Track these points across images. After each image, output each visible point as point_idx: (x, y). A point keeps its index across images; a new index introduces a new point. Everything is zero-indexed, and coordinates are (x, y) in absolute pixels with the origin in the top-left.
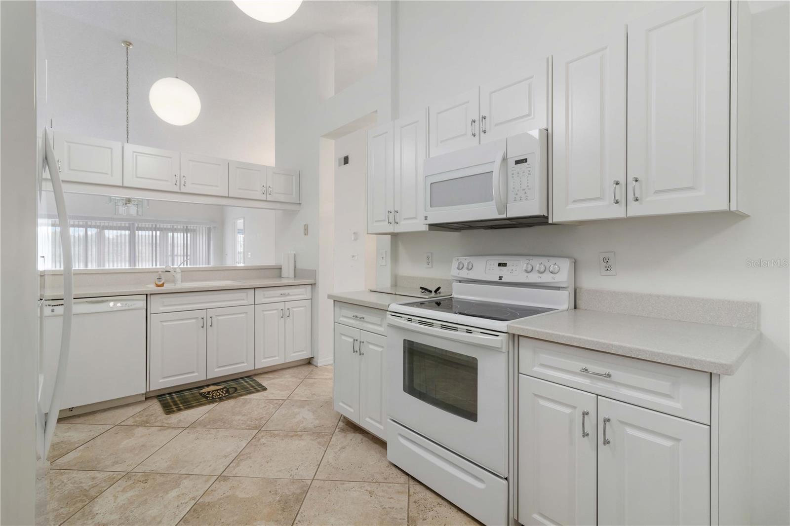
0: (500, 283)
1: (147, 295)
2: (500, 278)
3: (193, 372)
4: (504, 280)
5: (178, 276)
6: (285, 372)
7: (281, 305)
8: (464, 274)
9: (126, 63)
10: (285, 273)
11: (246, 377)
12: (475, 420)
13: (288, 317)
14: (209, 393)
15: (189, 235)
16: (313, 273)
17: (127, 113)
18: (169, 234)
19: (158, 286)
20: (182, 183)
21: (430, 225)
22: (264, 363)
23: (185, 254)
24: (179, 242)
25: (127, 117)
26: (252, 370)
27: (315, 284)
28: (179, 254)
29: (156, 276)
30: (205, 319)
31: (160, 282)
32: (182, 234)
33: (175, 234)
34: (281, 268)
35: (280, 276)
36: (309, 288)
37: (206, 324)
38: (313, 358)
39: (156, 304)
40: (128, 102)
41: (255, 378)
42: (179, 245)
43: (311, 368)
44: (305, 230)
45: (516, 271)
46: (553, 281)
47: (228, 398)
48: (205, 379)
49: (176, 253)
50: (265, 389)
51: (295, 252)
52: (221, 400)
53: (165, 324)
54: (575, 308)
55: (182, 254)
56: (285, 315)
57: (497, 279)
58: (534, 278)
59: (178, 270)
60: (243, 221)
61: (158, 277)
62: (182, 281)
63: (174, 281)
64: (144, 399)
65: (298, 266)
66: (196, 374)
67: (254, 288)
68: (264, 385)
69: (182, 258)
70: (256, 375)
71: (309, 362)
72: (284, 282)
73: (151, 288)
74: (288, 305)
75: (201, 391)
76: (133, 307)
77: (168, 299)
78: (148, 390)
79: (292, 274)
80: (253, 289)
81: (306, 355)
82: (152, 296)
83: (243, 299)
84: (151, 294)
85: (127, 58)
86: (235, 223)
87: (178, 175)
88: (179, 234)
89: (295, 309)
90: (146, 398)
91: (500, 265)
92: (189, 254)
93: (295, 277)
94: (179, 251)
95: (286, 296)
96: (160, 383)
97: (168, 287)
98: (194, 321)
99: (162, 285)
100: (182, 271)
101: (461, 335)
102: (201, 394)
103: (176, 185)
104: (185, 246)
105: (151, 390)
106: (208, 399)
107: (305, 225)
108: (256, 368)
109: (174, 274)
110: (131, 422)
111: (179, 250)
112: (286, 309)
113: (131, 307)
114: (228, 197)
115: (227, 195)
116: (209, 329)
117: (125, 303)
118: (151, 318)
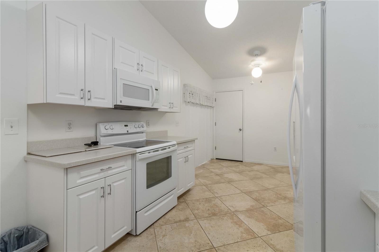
0: (128, 133)
2: (128, 131)
45: (131, 128)
46: (143, 130)
58: (138, 130)
91: (125, 126)
101: (167, 150)
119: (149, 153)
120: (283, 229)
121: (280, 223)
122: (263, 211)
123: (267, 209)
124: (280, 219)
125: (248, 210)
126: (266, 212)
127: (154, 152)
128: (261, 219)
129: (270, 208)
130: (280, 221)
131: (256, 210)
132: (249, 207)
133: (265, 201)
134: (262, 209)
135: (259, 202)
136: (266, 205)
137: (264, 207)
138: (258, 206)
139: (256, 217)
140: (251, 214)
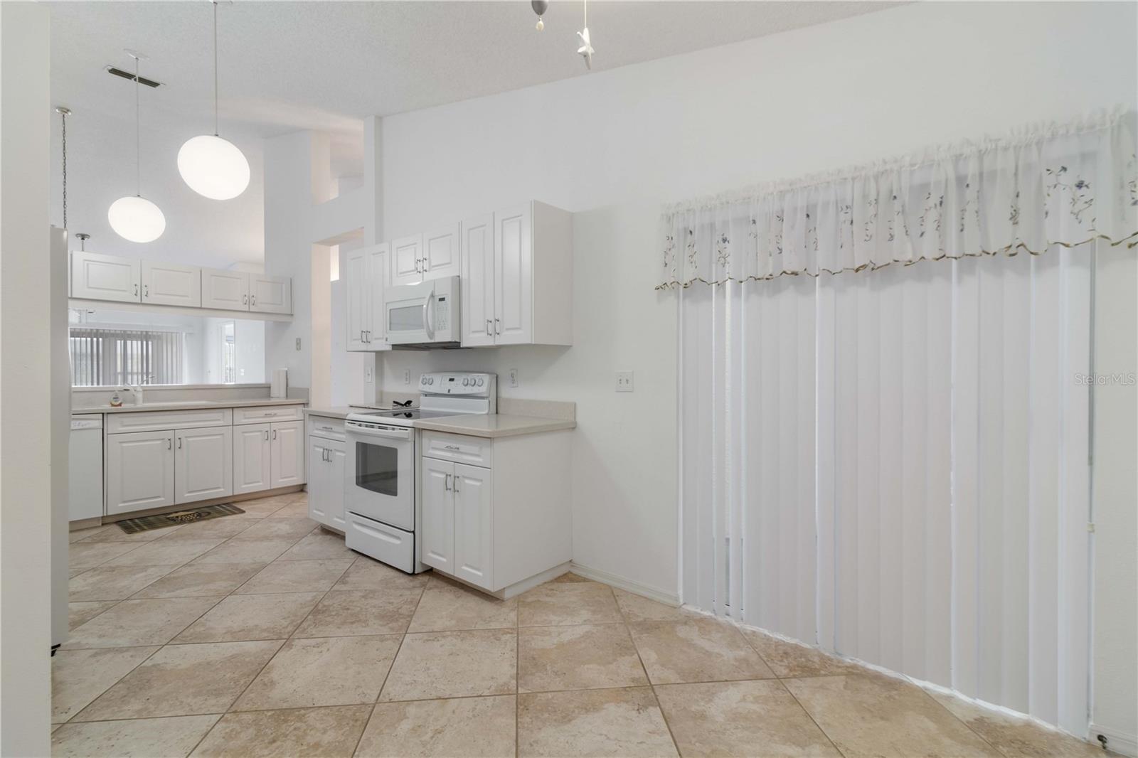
0: (450, 395)
1: (103, 414)
2: (449, 391)
3: (159, 497)
4: (451, 392)
5: (140, 396)
6: (270, 499)
7: (266, 427)
8: (428, 388)
9: (62, 134)
10: (274, 392)
11: (224, 504)
12: (395, 494)
13: (275, 439)
14: (177, 517)
15: (150, 343)
16: (306, 392)
17: (65, 196)
18: (119, 342)
19: (113, 405)
20: (144, 293)
21: (393, 345)
22: (243, 488)
23: (145, 371)
24: (135, 352)
25: (65, 202)
26: (230, 497)
27: (307, 404)
28: (135, 370)
29: (112, 395)
30: (172, 440)
31: (116, 401)
32: (139, 343)
33: (129, 343)
34: (270, 387)
35: (269, 396)
36: (301, 408)
37: (174, 446)
38: (305, 484)
39: (114, 424)
40: (65, 182)
41: (234, 505)
42: (135, 357)
43: (303, 494)
44: (297, 344)
45: (459, 384)
46: (479, 392)
47: (199, 520)
48: (173, 504)
49: (129, 368)
50: (243, 512)
51: (286, 369)
52: (191, 521)
53: (124, 445)
54: (497, 413)
55: (140, 371)
56: (271, 436)
57: (447, 392)
58: (468, 390)
59: (139, 389)
60: (233, 325)
61: (114, 396)
62: (144, 402)
63: (134, 401)
64: (100, 524)
65: (291, 385)
66: (163, 499)
67: (233, 408)
68: (242, 509)
69: (140, 377)
70: (234, 502)
71: (302, 489)
72: (273, 401)
73: (107, 407)
74: (274, 426)
75: (169, 516)
76: (87, 426)
77: (128, 419)
78: (105, 515)
79: (283, 393)
80: (231, 410)
81: (297, 481)
82: (109, 415)
83: (219, 420)
84: (108, 413)
85: (64, 128)
86: (221, 328)
87: (139, 284)
88: (135, 342)
89: (283, 431)
90: (103, 524)
91: (450, 380)
92: (150, 371)
93: (287, 396)
94: (135, 368)
95: (273, 417)
96: (119, 507)
97: (125, 407)
98: (159, 442)
99: (120, 405)
100: (144, 390)
101: (389, 432)
102: (168, 518)
103: (136, 295)
104: (145, 358)
105: (109, 514)
106: (176, 521)
107: (297, 339)
108: (235, 494)
109: (135, 393)
110: (88, 540)
111: (135, 366)
112: (272, 430)
113: (84, 427)
114: (201, 308)
115: (199, 306)
116: (178, 451)
117: (78, 422)
118: (111, 440)
119: (360, 425)
120: (115, 692)
121: (132, 700)
122: (218, 693)
123: (214, 710)
124: (139, 712)
125: (262, 667)
126: (206, 700)
127: (380, 428)
128: (197, 673)
129: (203, 723)
130: (136, 705)
131: (242, 682)
132: (275, 675)
133: (252, 731)
134: (226, 700)
135: (269, 714)
136: (227, 721)
137: (233, 709)
138: (252, 695)
139: (217, 669)
140: (239, 664)
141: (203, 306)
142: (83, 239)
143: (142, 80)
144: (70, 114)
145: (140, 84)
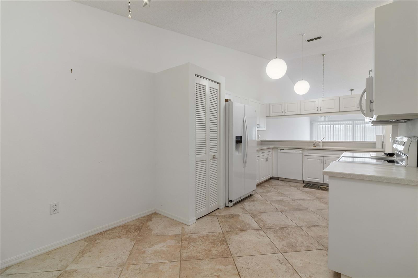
1: (303, 149)
5: (321, 144)
29: (313, 143)
30: (323, 160)
31: (314, 145)
35: (375, 147)
37: (323, 162)
39: (310, 153)
48: (323, 183)
53: (309, 159)
59: (321, 142)
62: (322, 146)
64: (303, 183)
73: (307, 147)
82: (305, 150)
85: (323, 60)
96: (307, 179)
97: (317, 147)
98: (319, 160)
99: (315, 147)
100: (323, 142)
105: (304, 180)
113: (298, 152)
114: (339, 112)
115: (338, 111)
116: (325, 164)
117: (296, 151)
118: (305, 157)
141: (340, 111)
142: (352, 91)
143: (316, 39)
144: (325, 55)
145: (317, 40)
